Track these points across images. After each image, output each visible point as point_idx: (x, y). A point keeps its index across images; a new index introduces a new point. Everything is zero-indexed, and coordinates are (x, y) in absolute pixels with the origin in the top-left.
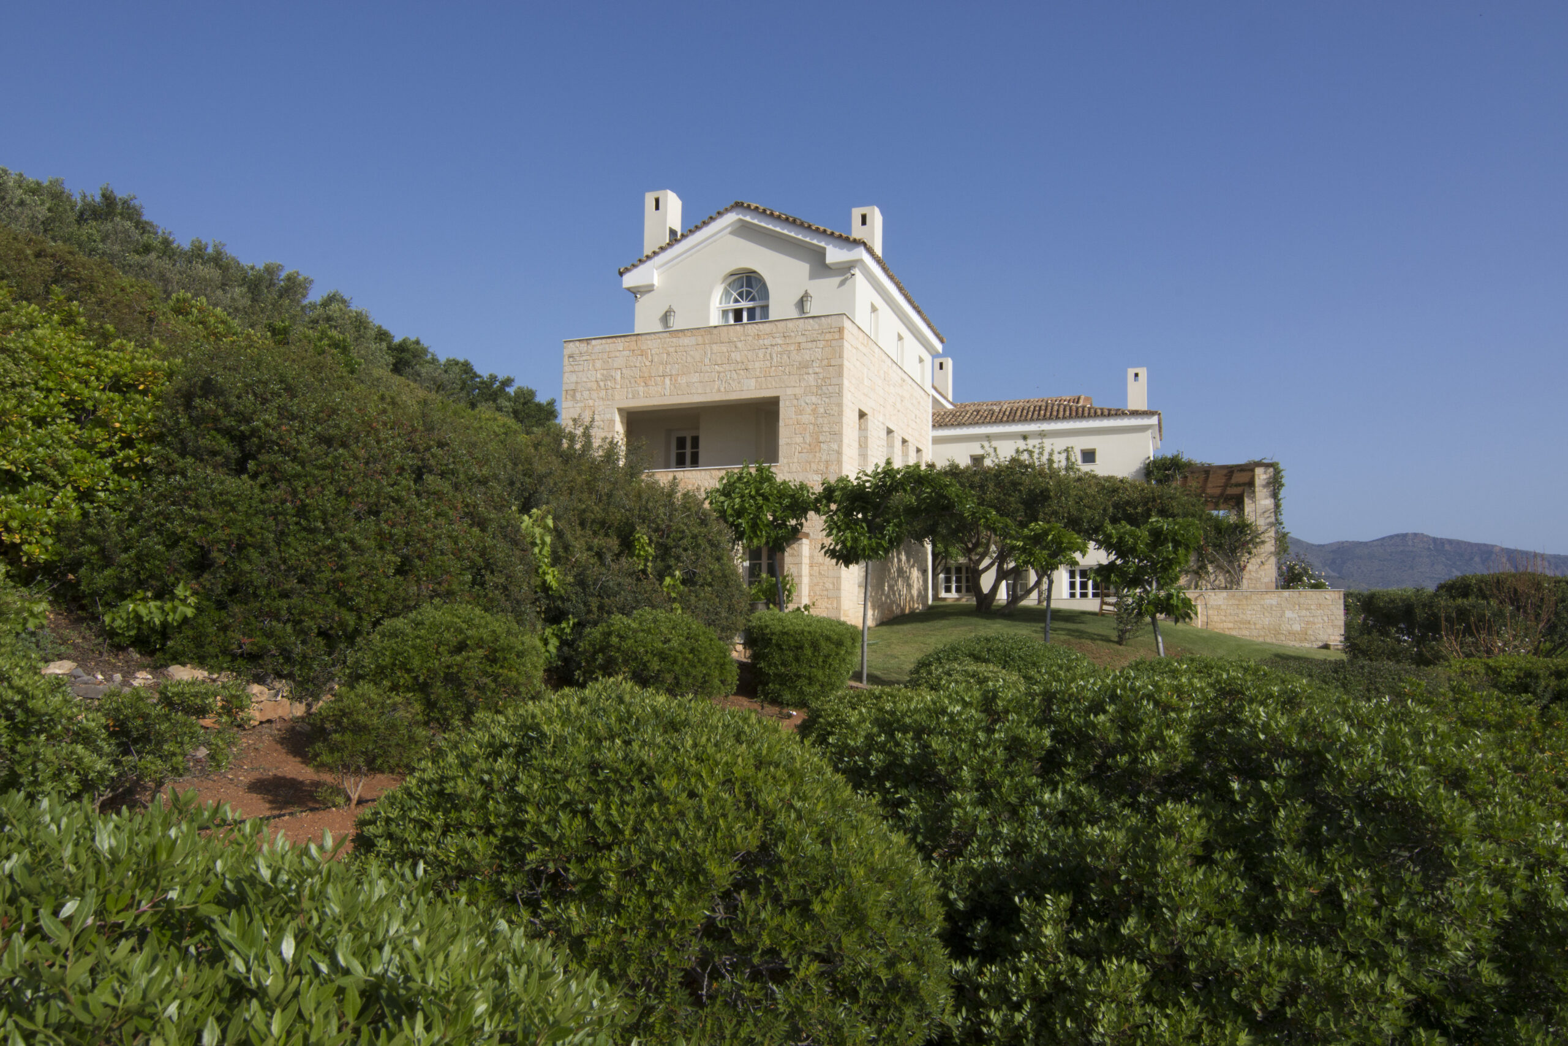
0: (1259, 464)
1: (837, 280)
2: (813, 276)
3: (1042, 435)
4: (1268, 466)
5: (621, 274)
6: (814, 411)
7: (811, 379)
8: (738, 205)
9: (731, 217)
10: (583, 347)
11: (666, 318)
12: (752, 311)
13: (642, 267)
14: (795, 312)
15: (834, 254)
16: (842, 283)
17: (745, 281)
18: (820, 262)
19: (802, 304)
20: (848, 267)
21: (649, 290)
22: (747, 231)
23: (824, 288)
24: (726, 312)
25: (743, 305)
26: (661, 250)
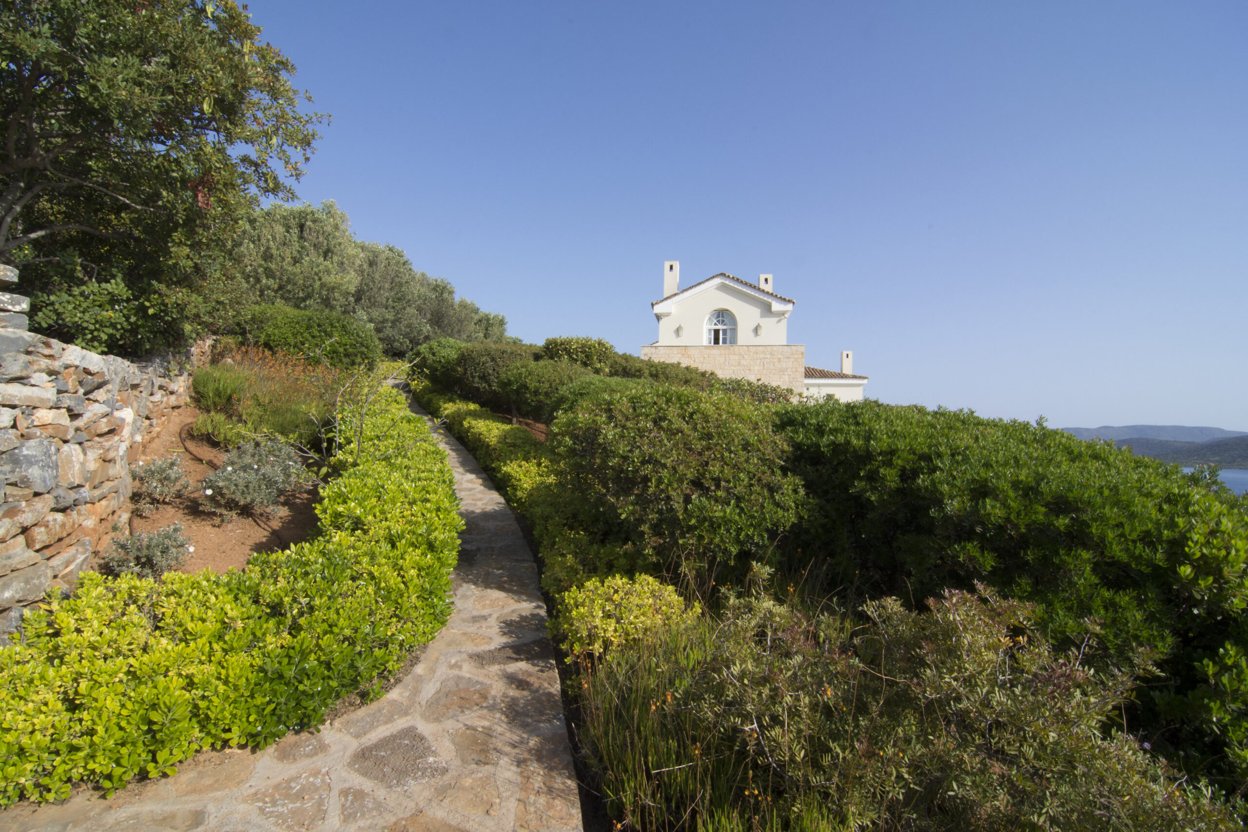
1: (776, 319)
2: (762, 316)
3: (819, 385)
5: (653, 305)
7: (786, 377)
8: (723, 275)
9: (718, 281)
10: (653, 350)
11: (678, 331)
12: (725, 331)
13: (665, 303)
14: (752, 334)
15: (776, 306)
16: (779, 321)
17: (722, 315)
18: (767, 309)
19: (756, 330)
20: (783, 314)
21: (668, 315)
22: (723, 288)
23: (768, 323)
24: (710, 330)
25: (720, 327)
26: (676, 295)
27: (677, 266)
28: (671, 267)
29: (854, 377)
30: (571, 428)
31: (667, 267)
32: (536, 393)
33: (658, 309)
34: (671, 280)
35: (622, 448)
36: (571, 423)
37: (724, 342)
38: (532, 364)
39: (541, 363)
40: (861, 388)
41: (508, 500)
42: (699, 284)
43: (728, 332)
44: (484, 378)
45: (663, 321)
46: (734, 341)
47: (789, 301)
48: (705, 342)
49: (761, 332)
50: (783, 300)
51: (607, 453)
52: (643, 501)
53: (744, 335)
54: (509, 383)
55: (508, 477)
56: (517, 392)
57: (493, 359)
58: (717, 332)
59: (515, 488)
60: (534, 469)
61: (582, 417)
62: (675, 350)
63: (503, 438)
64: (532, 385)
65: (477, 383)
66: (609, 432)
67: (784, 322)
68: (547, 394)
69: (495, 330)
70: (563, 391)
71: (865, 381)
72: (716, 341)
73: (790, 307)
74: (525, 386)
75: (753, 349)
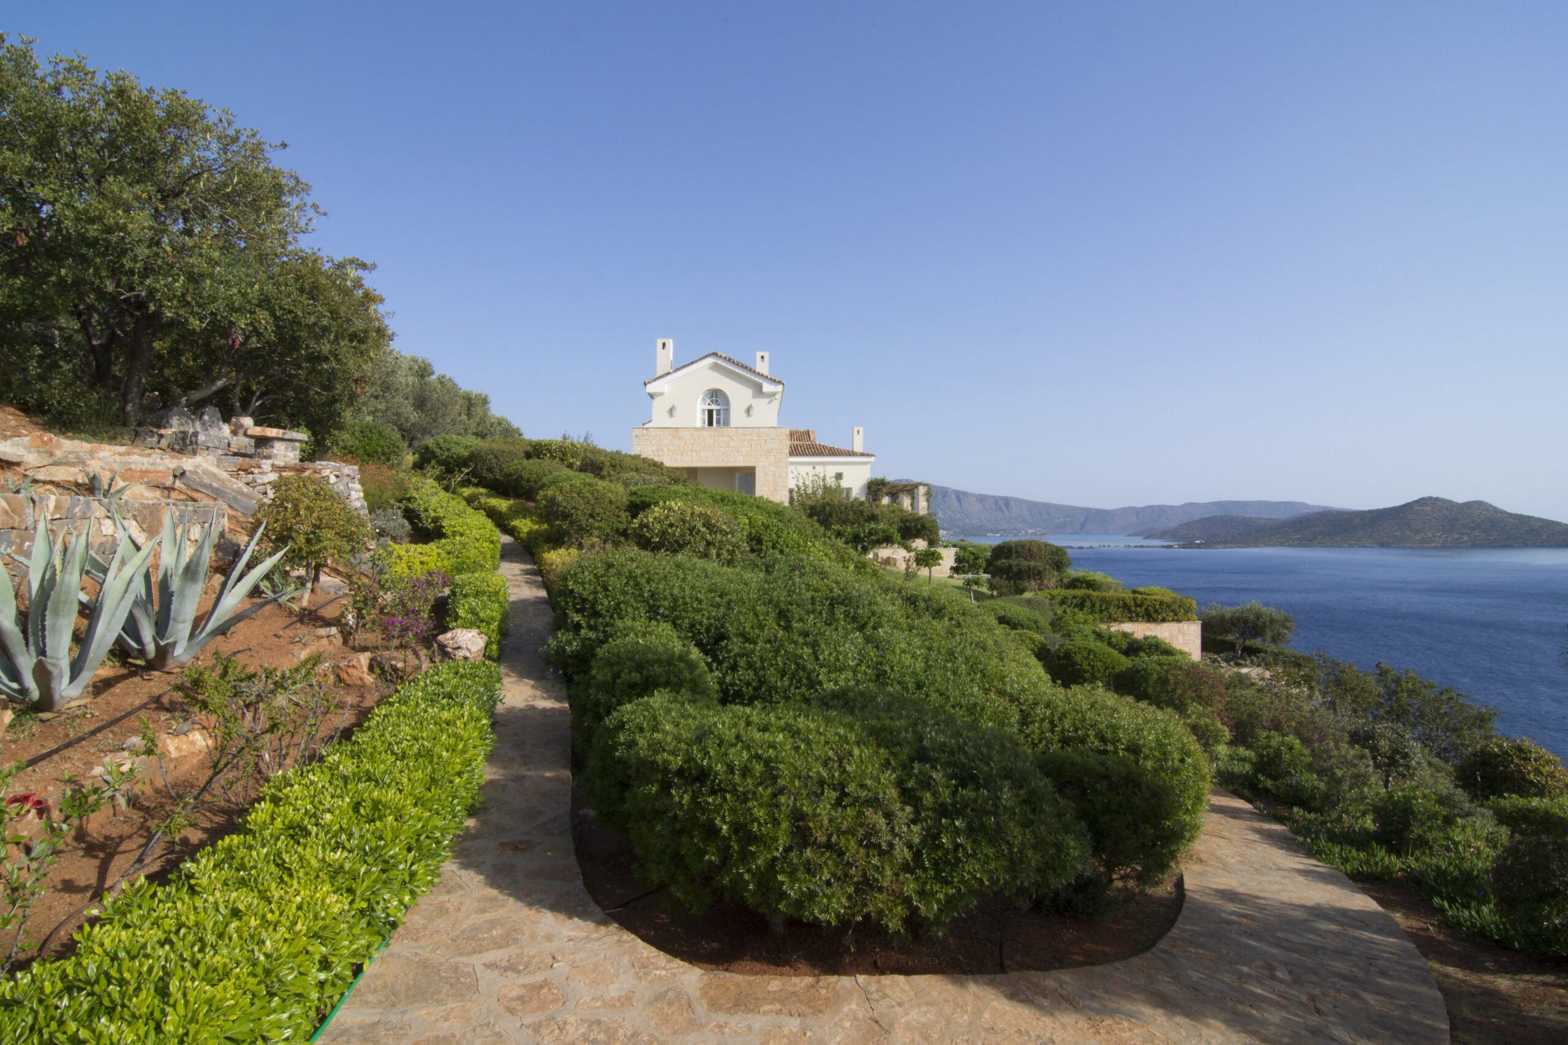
0: (921, 484)
1: (768, 400)
2: (754, 396)
4: (925, 485)
5: (645, 384)
6: (774, 475)
7: (772, 458)
8: (715, 354)
9: (710, 360)
10: (644, 432)
11: (671, 411)
12: (718, 411)
13: (658, 382)
14: (744, 415)
15: (767, 387)
16: (770, 402)
17: (716, 395)
18: (758, 390)
19: (748, 411)
20: (773, 394)
21: (661, 394)
22: (716, 367)
23: (759, 404)
24: (703, 410)
25: (714, 407)
26: (668, 374)
27: (670, 344)
28: (664, 345)
29: (862, 455)
30: (545, 497)
31: (660, 345)
32: (528, 481)
33: (651, 388)
34: (665, 358)
35: (564, 504)
36: (545, 495)
37: (718, 422)
38: (525, 462)
39: (531, 461)
40: (869, 466)
41: (516, 539)
42: (692, 363)
43: (722, 412)
44: (490, 470)
45: (657, 400)
46: (727, 423)
47: (779, 382)
48: (699, 424)
49: (753, 412)
50: (774, 381)
51: (559, 505)
52: (571, 523)
53: (737, 416)
54: (511, 475)
55: (514, 528)
56: (516, 480)
57: (496, 457)
58: (710, 412)
59: (519, 533)
60: (529, 523)
61: (550, 493)
62: (666, 432)
63: (510, 508)
64: (526, 476)
65: (485, 474)
66: (560, 498)
67: (776, 404)
68: (535, 482)
69: (478, 410)
70: (545, 480)
71: (872, 459)
72: (710, 423)
73: (779, 388)
74: (521, 477)
75: (741, 431)
